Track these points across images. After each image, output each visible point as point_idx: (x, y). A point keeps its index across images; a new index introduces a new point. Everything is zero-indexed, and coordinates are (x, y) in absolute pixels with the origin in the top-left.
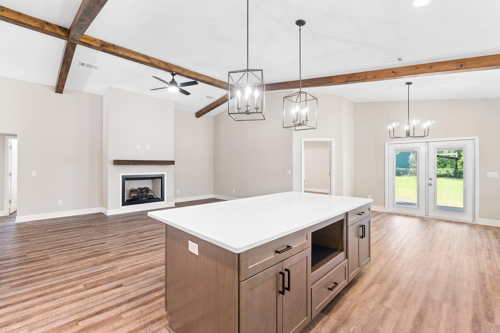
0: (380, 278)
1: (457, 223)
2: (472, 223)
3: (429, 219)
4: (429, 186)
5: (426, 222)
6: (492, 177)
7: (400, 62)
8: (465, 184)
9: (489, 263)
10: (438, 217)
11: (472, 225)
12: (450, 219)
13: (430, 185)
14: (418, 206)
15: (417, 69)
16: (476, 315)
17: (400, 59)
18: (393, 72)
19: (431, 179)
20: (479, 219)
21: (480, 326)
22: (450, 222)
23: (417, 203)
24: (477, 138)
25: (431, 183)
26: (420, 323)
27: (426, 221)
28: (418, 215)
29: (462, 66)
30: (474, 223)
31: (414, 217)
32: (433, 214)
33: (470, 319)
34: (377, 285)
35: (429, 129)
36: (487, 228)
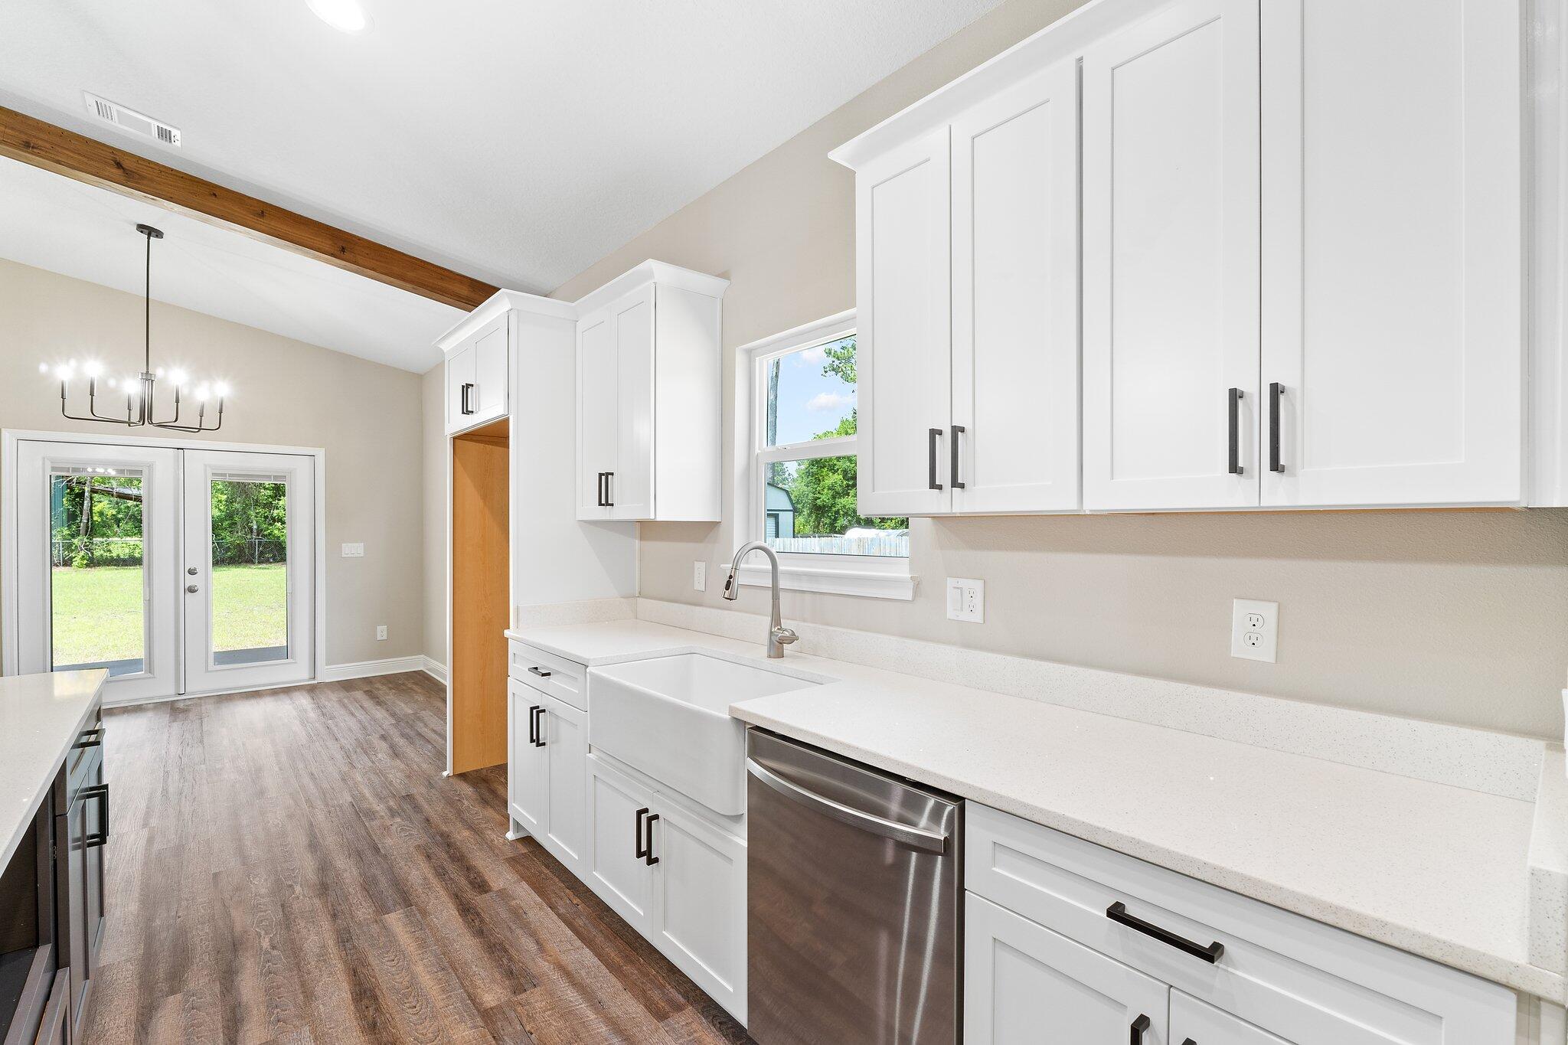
0: (161, 971)
1: (275, 692)
2: (310, 683)
3: (195, 701)
4: (189, 595)
5: (191, 715)
6: (352, 555)
7: (163, 144)
8: (291, 578)
9: (402, 766)
10: (218, 690)
11: (312, 689)
12: (255, 686)
13: (192, 590)
14: (150, 670)
15: (214, 198)
16: (457, 896)
17: (164, 134)
18: (119, 165)
19: (192, 572)
20: (326, 667)
21: (478, 914)
22: (256, 694)
23: (146, 655)
24: (320, 454)
25: (192, 584)
26: (376, 1010)
27: (185, 711)
28: (153, 698)
29: (343, 250)
30: (316, 682)
31: (138, 709)
32: (202, 682)
33: (455, 913)
34: (171, 998)
35: (224, 405)
36: (347, 686)
